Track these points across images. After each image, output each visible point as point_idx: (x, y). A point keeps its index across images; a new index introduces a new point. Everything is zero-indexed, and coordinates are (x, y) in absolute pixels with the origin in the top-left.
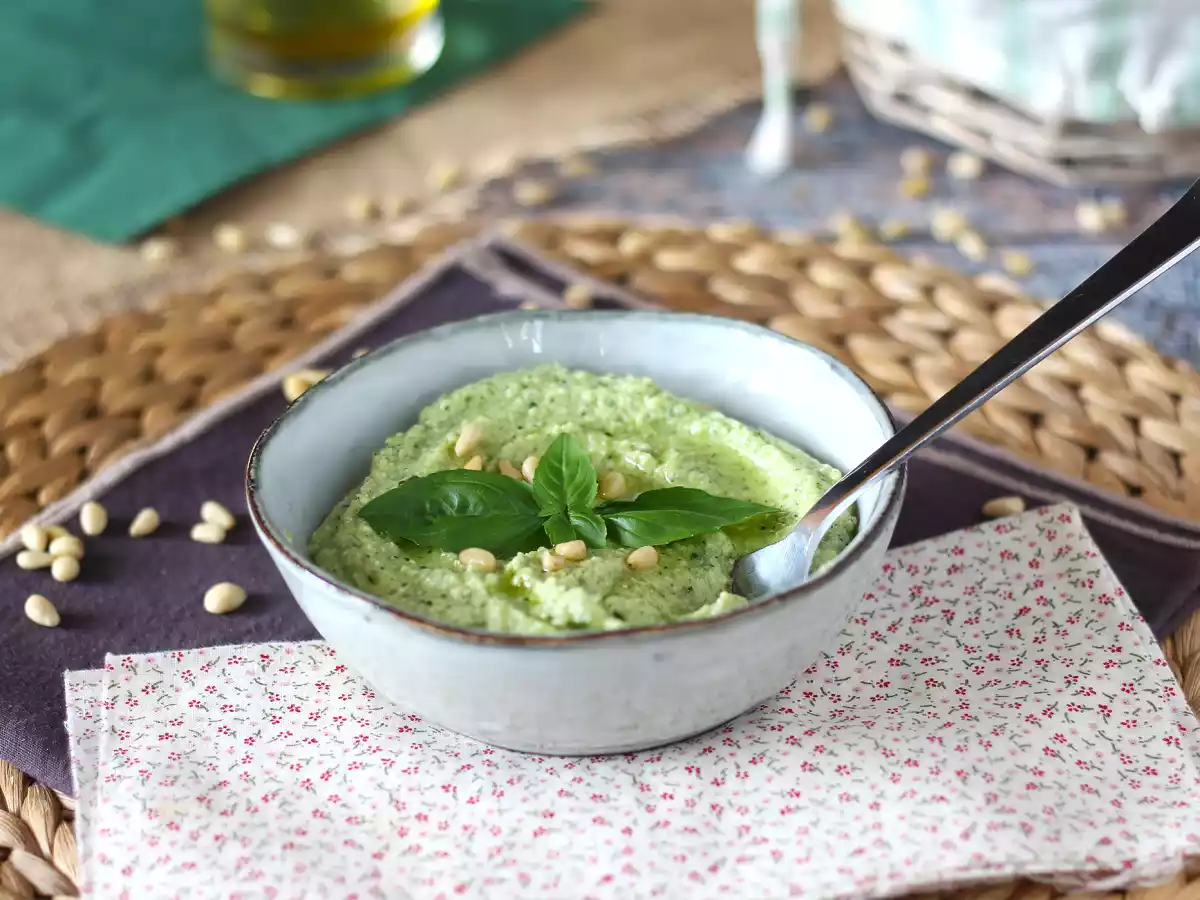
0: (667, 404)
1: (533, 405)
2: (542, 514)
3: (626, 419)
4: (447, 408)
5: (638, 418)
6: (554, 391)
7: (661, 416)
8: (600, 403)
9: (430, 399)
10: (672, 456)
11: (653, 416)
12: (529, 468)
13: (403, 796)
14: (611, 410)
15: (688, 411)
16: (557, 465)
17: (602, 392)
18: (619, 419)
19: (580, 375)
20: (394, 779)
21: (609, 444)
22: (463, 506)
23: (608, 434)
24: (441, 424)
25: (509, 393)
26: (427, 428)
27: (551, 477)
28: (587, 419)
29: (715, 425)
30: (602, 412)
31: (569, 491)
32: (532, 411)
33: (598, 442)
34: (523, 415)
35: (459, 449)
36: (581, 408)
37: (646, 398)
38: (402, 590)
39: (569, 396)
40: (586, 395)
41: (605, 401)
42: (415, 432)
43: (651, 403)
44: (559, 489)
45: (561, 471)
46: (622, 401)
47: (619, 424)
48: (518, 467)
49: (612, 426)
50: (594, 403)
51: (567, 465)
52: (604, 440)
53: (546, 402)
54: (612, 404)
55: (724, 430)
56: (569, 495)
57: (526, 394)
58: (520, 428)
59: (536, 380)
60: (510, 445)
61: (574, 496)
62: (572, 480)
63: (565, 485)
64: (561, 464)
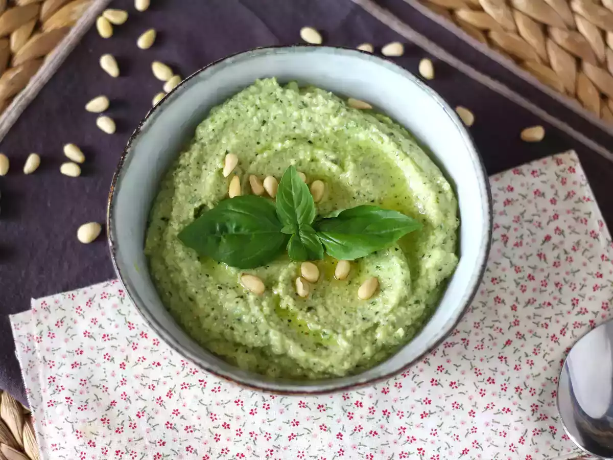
0: (345, 121)
1: (264, 122)
3: (320, 131)
4: (213, 130)
5: (328, 130)
6: (275, 110)
7: (341, 129)
8: (304, 119)
10: (350, 166)
11: (336, 129)
12: (268, 184)
13: (215, 409)
14: (310, 124)
15: (357, 126)
16: (288, 189)
17: (305, 113)
18: (316, 131)
19: (290, 94)
20: (208, 397)
21: (312, 153)
22: (237, 229)
23: (310, 142)
24: (211, 141)
25: (249, 114)
26: (203, 145)
27: (287, 202)
28: (297, 131)
29: (374, 137)
30: (306, 126)
31: (298, 211)
32: (264, 129)
33: (306, 152)
34: (258, 131)
36: (294, 124)
37: (331, 117)
38: (212, 314)
39: (285, 114)
40: (296, 114)
41: (308, 118)
42: (195, 151)
43: (335, 121)
44: (292, 212)
45: (291, 195)
46: (317, 119)
47: (316, 135)
48: (262, 182)
49: (312, 136)
50: (299, 120)
51: (294, 192)
52: (309, 147)
53: (272, 119)
54: (311, 120)
55: (379, 142)
56: (298, 216)
57: (259, 114)
58: (258, 143)
59: (264, 102)
60: (255, 163)
61: (302, 217)
62: (299, 203)
63: (295, 207)
64: (291, 190)
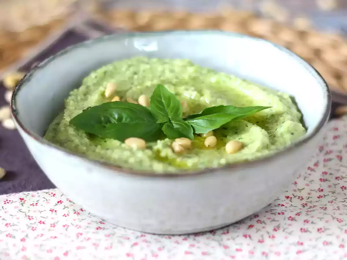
0: (198, 70)
1: (135, 73)
2: (158, 122)
3: (180, 77)
4: (96, 77)
5: (186, 77)
6: (143, 67)
7: (196, 75)
8: (167, 71)
9: (86, 74)
10: (207, 92)
11: (193, 76)
12: (142, 101)
14: (173, 74)
16: (159, 99)
17: (167, 67)
18: (177, 78)
19: (154, 60)
21: (175, 89)
22: (120, 119)
24: (94, 85)
25: (123, 69)
27: (159, 105)
28: (162, 78)
29: (224, 78)
30: (168, 75)
31: (169, 111)
32: (136, 76)
33: (171, 88)
34: (131, 78)
35: (107, 94)
36: (158, 74)
37: (188, 68)
39: (152, 68)
40: (160, 68)
41: (169, 70)
42: (82, 89)
43: (190, 70)
44: (163, 109)
45: (162, 102)
47: (178, 80)
48: (136, 100)
49: (174, 81)
50: (163, 72)
51: (165, 99)
52: (173, 86)
54: (172, 71)
56: (169, 114)
57: (132, 69)
58: (132, 84)
60: (130, 91)
61: (172, 113)
62: (169, 105)
63: (166, 108)
64: (161, 99)
